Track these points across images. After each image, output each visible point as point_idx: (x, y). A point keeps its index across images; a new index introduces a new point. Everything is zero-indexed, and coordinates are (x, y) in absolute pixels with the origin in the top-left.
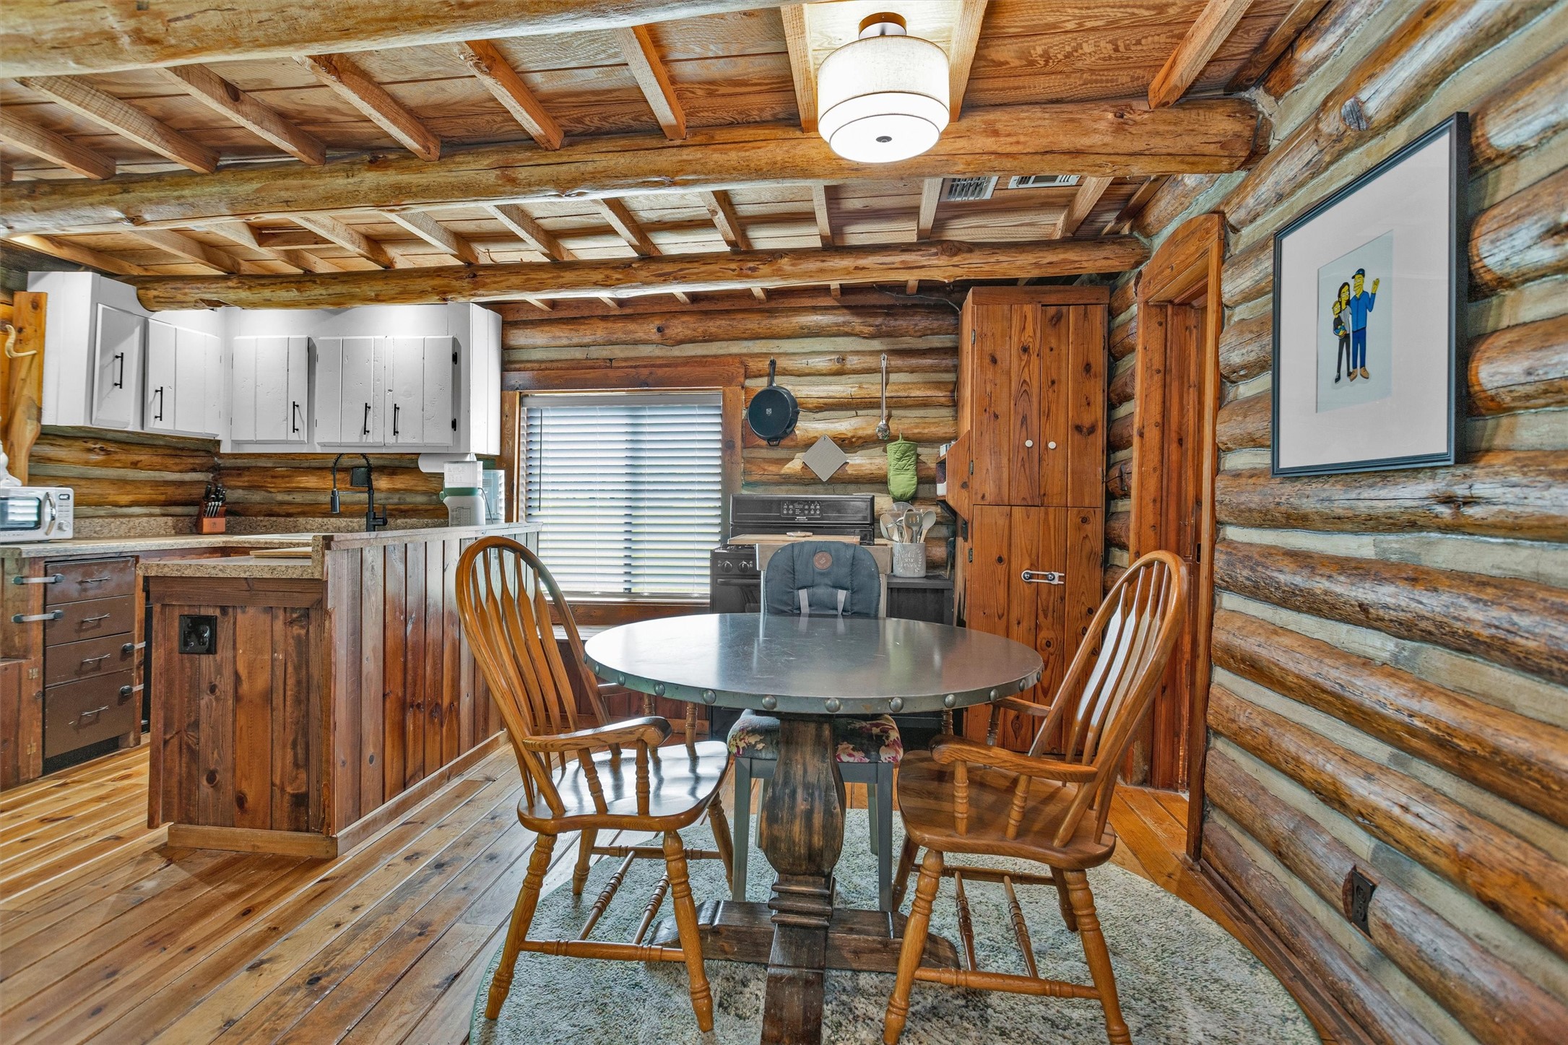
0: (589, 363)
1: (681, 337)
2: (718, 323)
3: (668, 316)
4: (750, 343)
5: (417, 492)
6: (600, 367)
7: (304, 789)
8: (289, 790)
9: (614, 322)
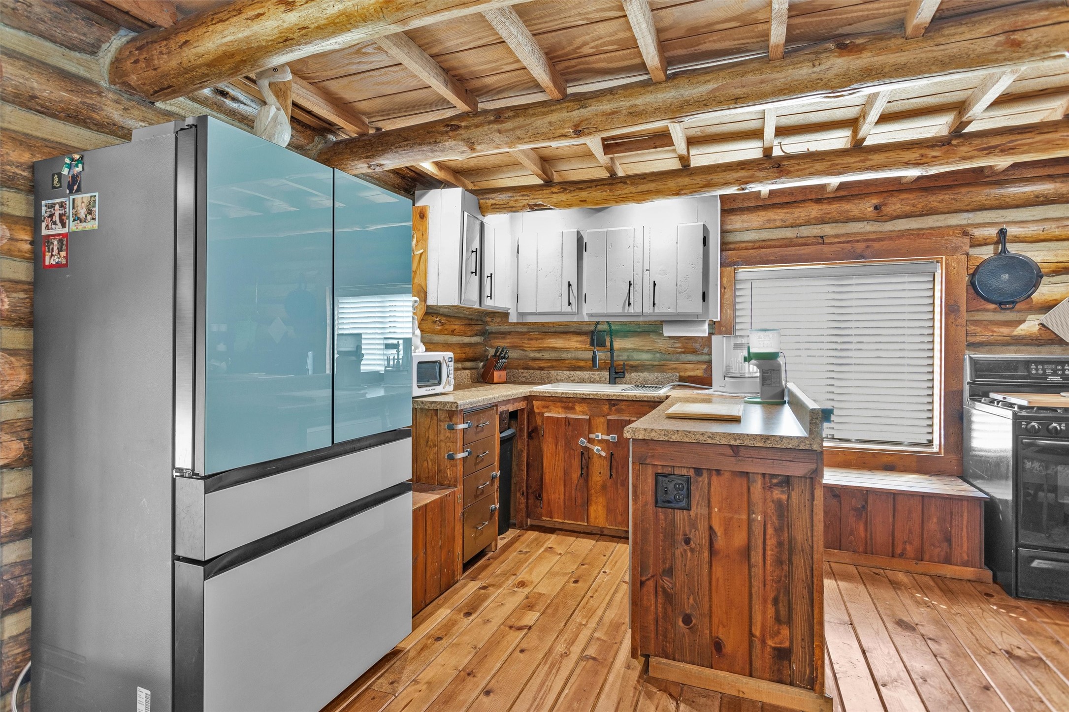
0: (801, 241)
1: (898, 212)
2: (940, 197)
3: (885, 195)
4: (971, 215)
5: (643, 351)
6: (812, 244)
7: (787, 645)
8: (770, 643)
9: (829, 203)
